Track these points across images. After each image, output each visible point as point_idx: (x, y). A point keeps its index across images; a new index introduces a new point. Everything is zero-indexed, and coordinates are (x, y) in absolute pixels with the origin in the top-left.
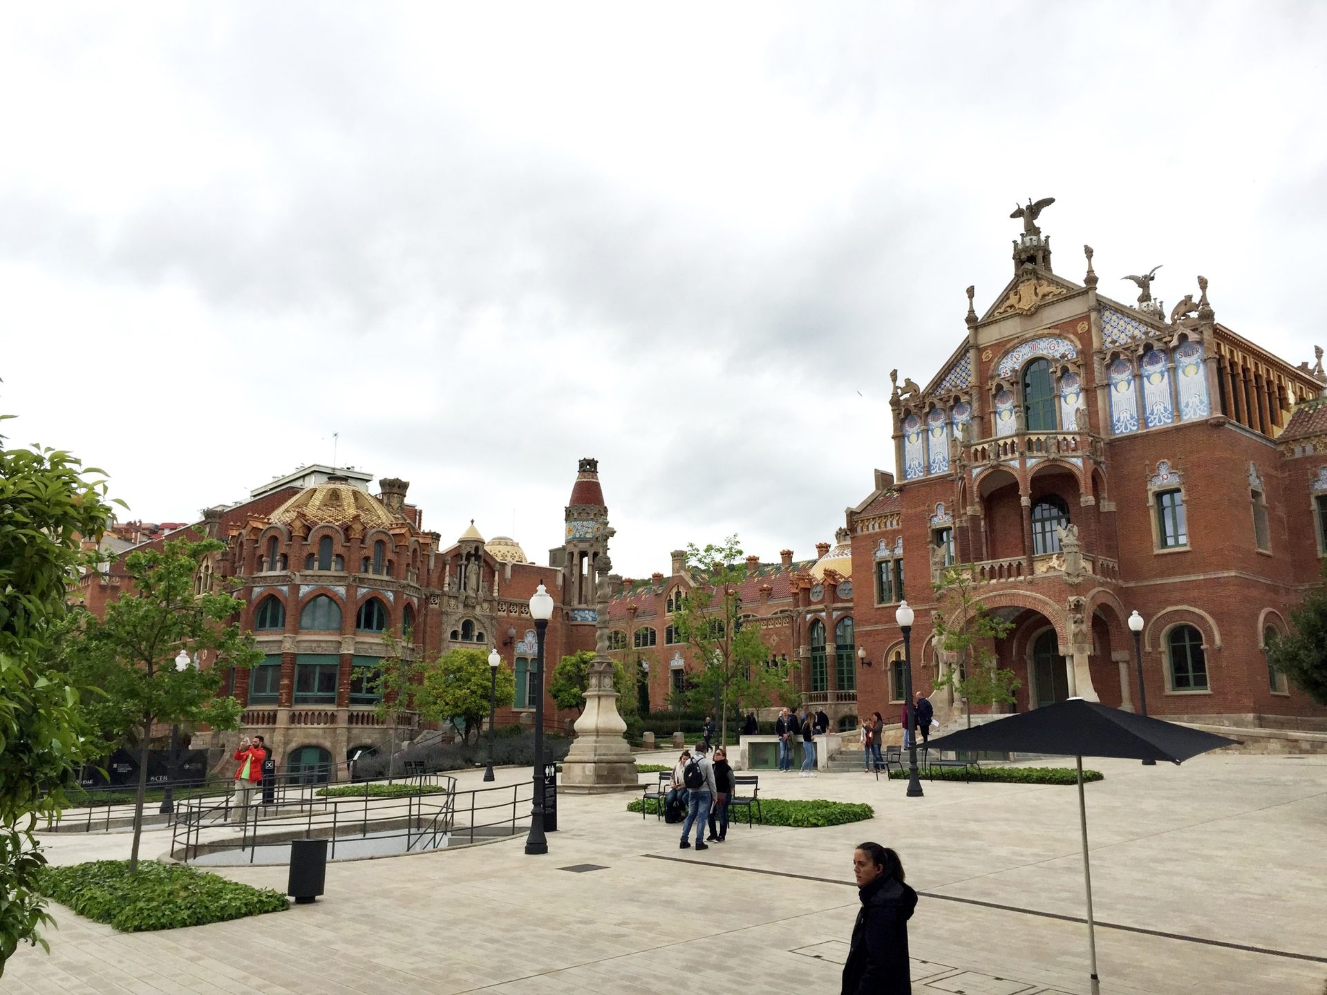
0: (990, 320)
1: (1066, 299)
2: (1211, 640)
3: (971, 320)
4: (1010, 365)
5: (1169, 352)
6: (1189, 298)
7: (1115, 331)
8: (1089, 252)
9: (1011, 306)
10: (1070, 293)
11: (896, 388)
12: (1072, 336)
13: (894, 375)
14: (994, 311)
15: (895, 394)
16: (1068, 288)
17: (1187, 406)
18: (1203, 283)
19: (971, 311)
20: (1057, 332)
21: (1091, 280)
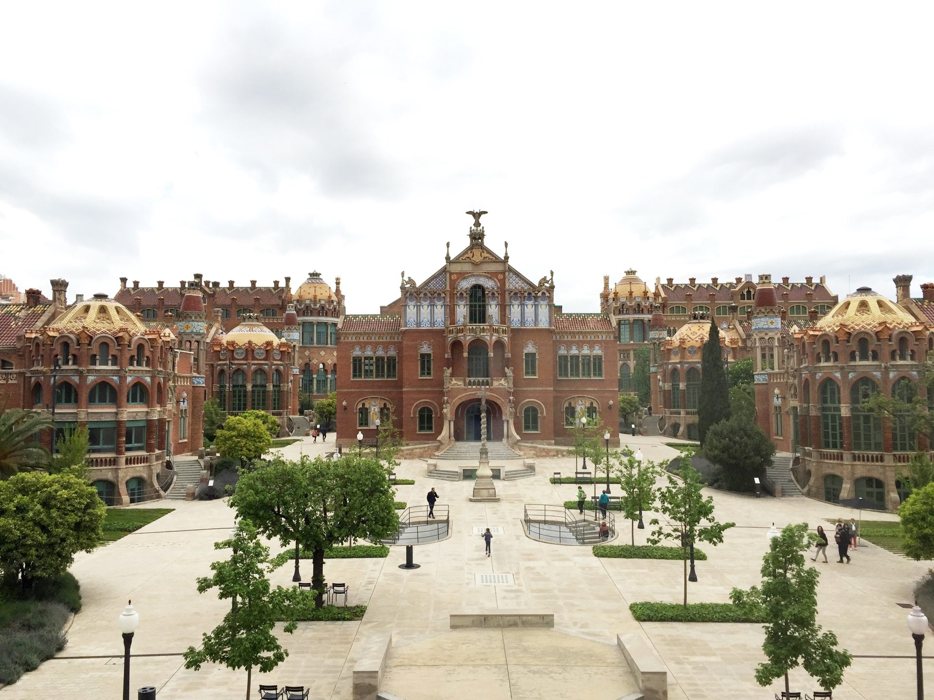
0: (457, 261)
1: (494, 262)
2: (542, 413)
3: (448, 258)
4: (466, 284)
5: (536, 298)
6: (545, 277)
7: (514, 282)
8: (506, 244)
9: (468, 258)
10: (496, 260)
11: (403, 280)
12: (496, 280)
13: (403, 274)
14: (459, 257)
15: (403, 284)
16: (496, 258)
17: (541, 321)
18: (552, 273)
19: (448, 254)
20: (489, 275)
21: (507, 258)
